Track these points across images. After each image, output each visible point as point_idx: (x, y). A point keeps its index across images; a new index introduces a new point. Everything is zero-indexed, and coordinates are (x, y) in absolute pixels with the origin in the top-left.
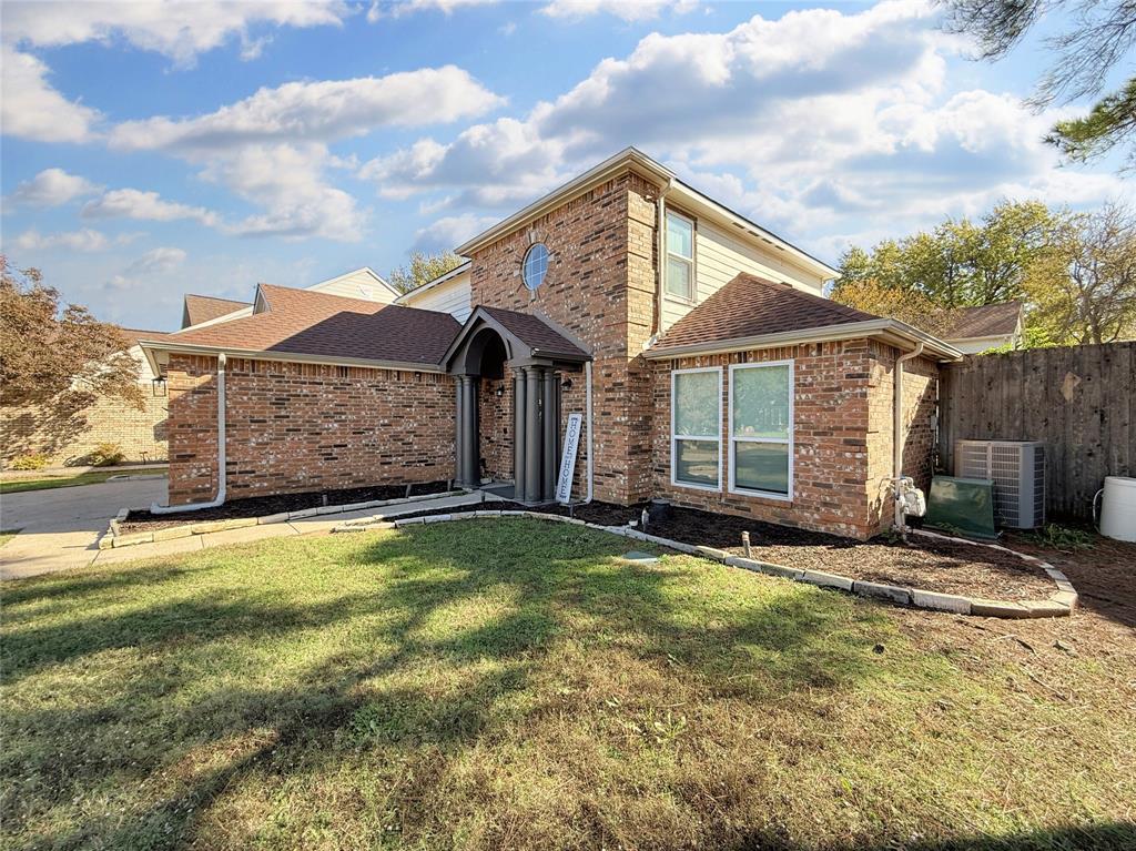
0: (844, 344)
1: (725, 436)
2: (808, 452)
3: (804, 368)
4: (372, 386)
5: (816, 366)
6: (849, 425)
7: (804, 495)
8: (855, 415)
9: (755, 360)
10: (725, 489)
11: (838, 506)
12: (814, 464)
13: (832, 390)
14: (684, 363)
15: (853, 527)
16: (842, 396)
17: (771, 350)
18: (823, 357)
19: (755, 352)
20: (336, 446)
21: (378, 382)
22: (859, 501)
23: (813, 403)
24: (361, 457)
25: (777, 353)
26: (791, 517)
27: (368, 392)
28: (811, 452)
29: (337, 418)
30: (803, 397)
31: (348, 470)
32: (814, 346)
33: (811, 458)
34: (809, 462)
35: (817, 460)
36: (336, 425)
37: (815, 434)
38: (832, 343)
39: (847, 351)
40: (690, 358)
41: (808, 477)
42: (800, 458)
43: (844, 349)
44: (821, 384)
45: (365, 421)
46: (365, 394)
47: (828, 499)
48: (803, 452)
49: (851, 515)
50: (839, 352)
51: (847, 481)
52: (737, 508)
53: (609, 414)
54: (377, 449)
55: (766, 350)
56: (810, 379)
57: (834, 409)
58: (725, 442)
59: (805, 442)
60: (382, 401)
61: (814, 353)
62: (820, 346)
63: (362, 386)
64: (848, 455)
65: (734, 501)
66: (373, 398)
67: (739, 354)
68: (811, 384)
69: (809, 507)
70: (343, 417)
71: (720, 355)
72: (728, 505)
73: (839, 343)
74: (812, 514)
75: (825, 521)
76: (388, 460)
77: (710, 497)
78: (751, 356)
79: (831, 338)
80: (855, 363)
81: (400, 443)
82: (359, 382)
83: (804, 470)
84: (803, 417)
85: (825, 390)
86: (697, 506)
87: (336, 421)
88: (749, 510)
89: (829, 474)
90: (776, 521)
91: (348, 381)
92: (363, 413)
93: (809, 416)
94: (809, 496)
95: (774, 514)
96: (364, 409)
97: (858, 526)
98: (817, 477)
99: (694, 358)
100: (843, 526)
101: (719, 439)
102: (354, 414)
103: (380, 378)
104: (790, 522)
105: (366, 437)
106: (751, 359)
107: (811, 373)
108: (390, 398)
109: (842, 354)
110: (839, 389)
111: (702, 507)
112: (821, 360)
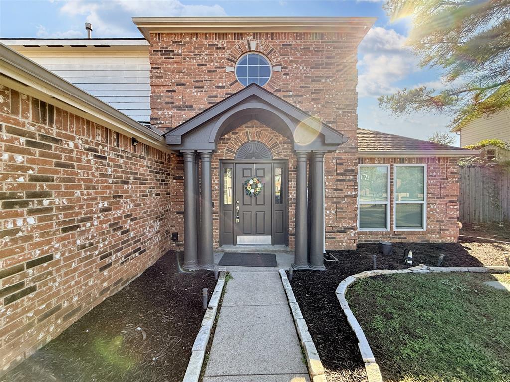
0: (449, 159)
1: (392, 201)
2: (434, 207)
3: (432, 168)
4: (89, 149)
5: (438, 168)
6: (452, 194)
7: (432, 227)
8: (454, 190)
9: (409, 163)
10: (392, 229)
11: (447, 230)
12: (437, 212)
13: (444, 179)
14: (367, 160)
15: (453, 238)
16: (448, 182)
17: (417, 158)
18: (441, 164)
19: (409, 158)
20: (31, 264)
21: (97, 145)
22: (456, 226)
23: (436, 185)
24: (75, 270)
25: (420, 160)
26: (427, 238)
27: (84, 158)
28: (435, 207)
29: (34, 205)
30: (432, 181)
31: (54, 302)
32: (437, 158)
33: (435, 210)
34: (434, 212)
35: (438, 210)
36: (32, 220)
37: (437, 198)
38: (444, 158)
39: (450, 162)
40: (371, 158)
41: (434, 219)
42: (430, 210)
43: (449, 161)
44: (440, 176)
45: (81, 207)
46: (79, 160)
47: (443, 227)
48: (432, 207)
49: (452, 233)
50: (447, 162)
51: (450, 218)
52: (399, 238)
53: (341, 190)
54: (96, 248)
55: (414, 158)
56: (435, 174)
57: (446, 187)
58: (392, 204)
59: (433, 202)
60: (101, 175)
61: (437, 162)
62: (439, 159)
63: (76, 146)
64: (451, 207)
65: (398, 235)
66: (90, 168)
67: (401, 158)
68: (435, 176)
69: (434, 232)
70: (46, 202)
71: (390, 158)
72: (394, 238)
73: (447, 158)
74: (436, 235)
75: (441, 237)
76: (108, 260)
77: (383, 234)
78: (406, 160)
79: (444, 156)
80: (454, 168)
81: (119, 233)
82: (72, 138)
83: (432, 216)
84: (432, 191)
85: (441, 179)
86: (376, 241)
87: (32, 212)
88: (406, 238)
89: (443, 216)
90: (419, 241)
91: (54, 132)
92: (78, 193)
93: (434, 190)
94: (434, 227)
95: (419, 238)
96: (79, 187)
97: (454, 237)
98: (438, 218)
99: (374, 158)
100: (449, 238)
101: (388, 203)
102: (64, 195)
103: (99, 138)
104: (426, 241)
105: (82, 233)
106: (407, 162)
107: (435, 170)
108: (109, 171)
109: (448, 163)
110: (447, 178)
111: (379, 241)
112: (439, 165)
